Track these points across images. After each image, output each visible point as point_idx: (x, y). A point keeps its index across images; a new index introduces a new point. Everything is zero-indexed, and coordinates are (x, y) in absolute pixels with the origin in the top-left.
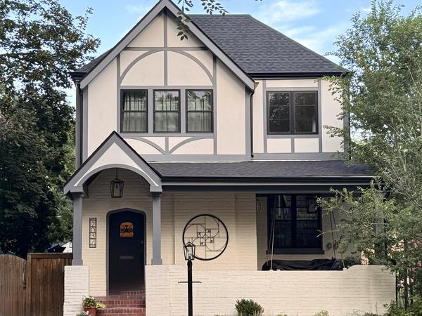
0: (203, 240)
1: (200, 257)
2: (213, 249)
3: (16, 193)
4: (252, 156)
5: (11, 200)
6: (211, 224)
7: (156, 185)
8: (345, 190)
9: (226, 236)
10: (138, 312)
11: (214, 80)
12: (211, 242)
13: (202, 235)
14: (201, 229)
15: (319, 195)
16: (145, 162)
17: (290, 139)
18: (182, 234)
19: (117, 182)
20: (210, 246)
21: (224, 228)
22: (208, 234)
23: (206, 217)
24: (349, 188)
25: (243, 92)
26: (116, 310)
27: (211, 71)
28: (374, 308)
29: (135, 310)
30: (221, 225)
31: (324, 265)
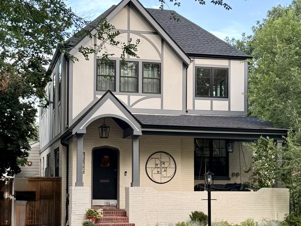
0: (159, 170)
1: (157, 181)
2: (165, 176)
3: (17, 132)
4: (187, 112)
5: (14, 137)
6: (165, 158)
7: (137, 130)
8: (268, 137)
9: (175, 167)
10: (123, 220)
11: (161, 56)
12: (165, 171)
13: (159, 166)
14: (158, 162)
15: (244, 141)
16: (130, 113)
17: (210, 101)
18: (145, 165)
19: (104, 127)
20: (164, 174)
21: (173, 162)
22: (163, 166)
23: (162, 153)
24: (271, 137)
25: (181, 66)
26: (108, 219)
27: (160, 50)
28: (276, 216)
29: (121, 219)
30: (171, 159)
31: (234, 188)
